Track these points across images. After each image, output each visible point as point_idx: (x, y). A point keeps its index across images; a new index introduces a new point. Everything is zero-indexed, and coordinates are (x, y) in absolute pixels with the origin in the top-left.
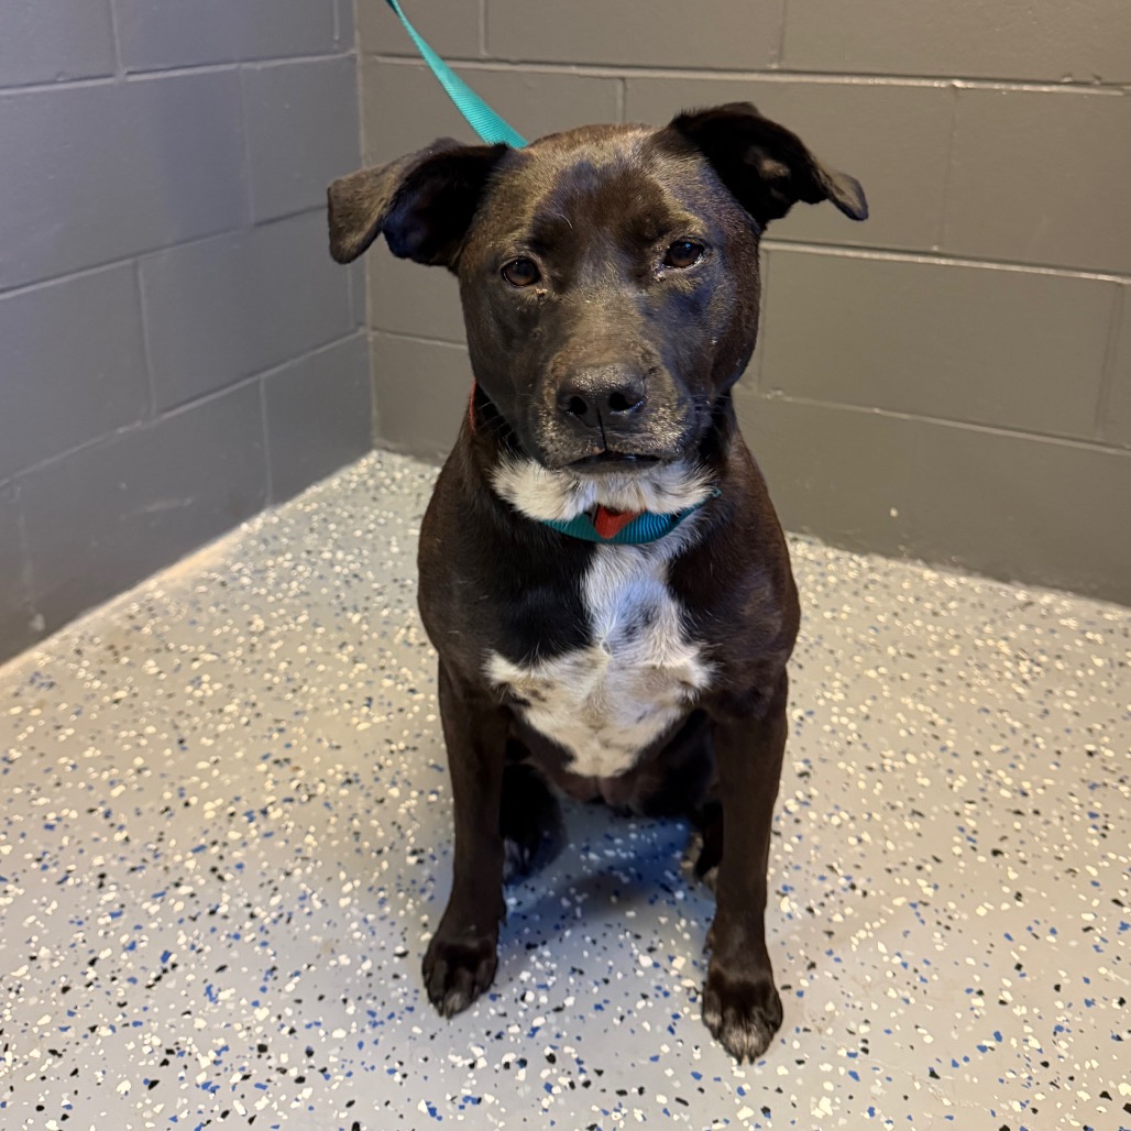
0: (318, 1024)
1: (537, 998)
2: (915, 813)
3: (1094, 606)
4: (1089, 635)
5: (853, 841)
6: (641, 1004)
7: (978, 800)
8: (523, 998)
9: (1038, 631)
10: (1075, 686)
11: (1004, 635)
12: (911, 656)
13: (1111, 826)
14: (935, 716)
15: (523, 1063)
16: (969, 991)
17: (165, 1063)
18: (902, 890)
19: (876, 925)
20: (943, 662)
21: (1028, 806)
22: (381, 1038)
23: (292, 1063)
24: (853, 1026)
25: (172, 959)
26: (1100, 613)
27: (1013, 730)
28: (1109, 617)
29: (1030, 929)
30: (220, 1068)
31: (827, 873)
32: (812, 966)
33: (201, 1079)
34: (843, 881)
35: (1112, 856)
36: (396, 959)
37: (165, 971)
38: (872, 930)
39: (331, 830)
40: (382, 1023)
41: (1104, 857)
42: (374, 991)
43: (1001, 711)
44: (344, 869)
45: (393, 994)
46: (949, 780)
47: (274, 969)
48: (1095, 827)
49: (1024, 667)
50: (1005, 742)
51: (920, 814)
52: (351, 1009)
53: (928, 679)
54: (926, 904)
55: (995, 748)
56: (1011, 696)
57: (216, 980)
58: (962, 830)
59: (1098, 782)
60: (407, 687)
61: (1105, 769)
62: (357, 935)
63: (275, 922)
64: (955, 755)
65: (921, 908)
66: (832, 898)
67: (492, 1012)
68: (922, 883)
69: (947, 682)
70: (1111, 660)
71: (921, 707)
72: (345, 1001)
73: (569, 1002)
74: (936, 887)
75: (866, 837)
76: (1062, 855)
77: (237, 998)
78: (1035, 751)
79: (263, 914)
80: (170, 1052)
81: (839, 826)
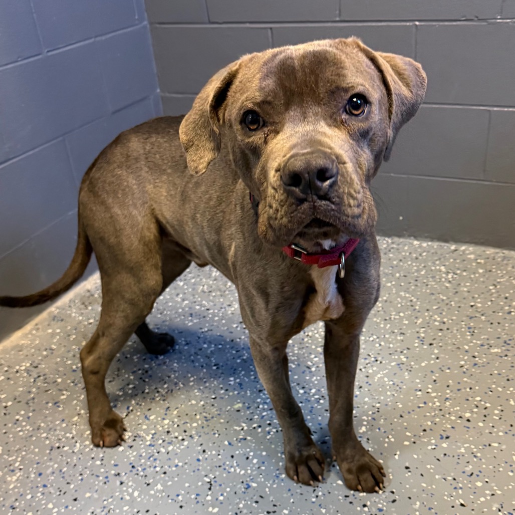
0: (187, 423)
1: (263, 406)
2: (401, 333)
3: (483, 248)
4: (479, 261)
5: (377, 345)
7: (426, 326)
8: (258, 407)
9: (458, 261)
10: (470, 281)
11: (444, 264)
12: (405, 276)
13: (476, 331)
14: (413, 298)
15: (260, 426)
16: (416, 390)
17: (134, 440)
18: (395, 360)
19: (384, 372)
20: (418, 277)
21: (444, 327)
22: (210, 424)
23: (179, 435)
24: (374, 404)
25: (131, 408)
26: (484, 251)
27: (443, 300)
28: (488, 252)
29: (440, 368)
30: (154, 439)
31: (367, 357)
32: (361, 387)
33: (148, 443)
34: (373, 359)
35: (474, 341)
36: (212, 400)
37: (129, 413)
38: (383, 374)
39: (183, 361)
40: (210, 420)
41: (472, 342)
42: (206, 410)
43: (439, 294)
44: (190, 373)
45: (213, 411)
46: (415, 321)
47: (169, 408)
48: (470, 332)
49: (450, 276)
50: (439, 305)
51: (404, 334)
52: (198, 417)
53: (411, 284)
54: (403, 364)
55: (435, 307)
56: (444, 288)
57: (148, 413)
58: (419, 338)
59: (474, 316)
60: (206, 308)
61: (477, 311)
62: (197, 394)
63: (167, 393)
64: (419, 311)
65: (401, 365)
66: (369, 365)
67: (248, 412)
68: (402, 357)
69: (419, 285)
70: (486, 270)
71: (407, 295)
72: (196, 415)
74: (407, 358)
75: (383, 343)
76: (456, 343)
77: (156, 418)
78: (450, 307)
79: (162, 391)
80: (135, 437)
81: (373, 341)
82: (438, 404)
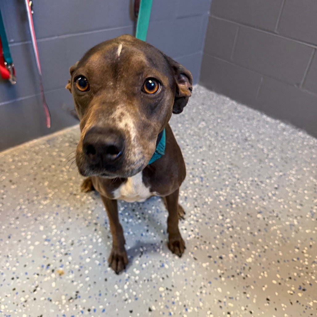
5: (282, 206)
6: (216, 226)
18: (289, 221)
19: (279, 226)
24: (264, 246)
34: (275, 215)
58: (311, 212)
66: (271, 217)
68: (295, 221)
74: (298, 222)
75: (286, 206)
82: (306, 263)
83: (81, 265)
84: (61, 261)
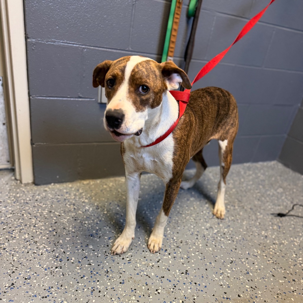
6: (290, 260)
8: (270, 249)
15: (266, 256)
22: (244, 242)
30: (218, 233)
33: (214, 232)
39: (245, 213)
52: (240, 236)
73: (278, 253)
77: (223, 226)
83: (188, 256)
84: (174, 250)
